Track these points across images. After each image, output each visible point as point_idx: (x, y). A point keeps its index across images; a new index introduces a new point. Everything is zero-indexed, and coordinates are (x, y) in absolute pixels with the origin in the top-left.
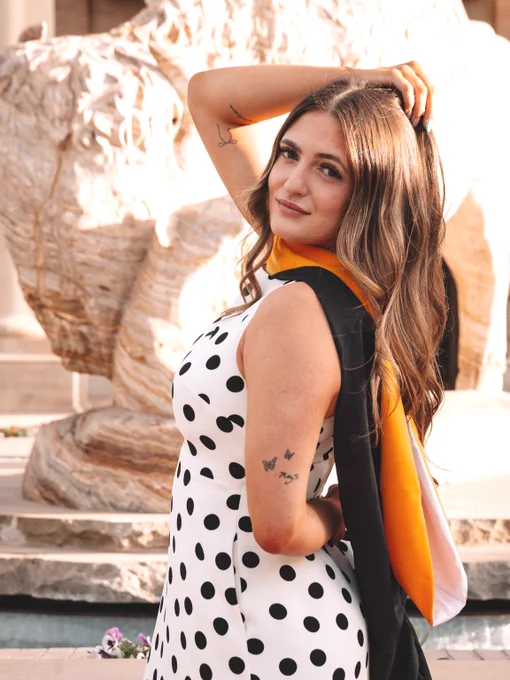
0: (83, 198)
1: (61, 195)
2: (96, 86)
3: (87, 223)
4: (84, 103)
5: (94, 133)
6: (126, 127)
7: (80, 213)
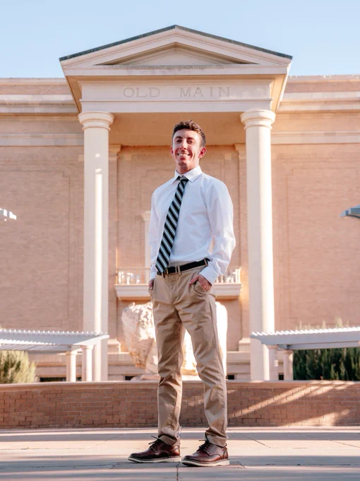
0: (141, 334)
1: (137, 334)
2: (144, 314)
3: (141, 339)
4: (142, 317)
5: (143, 321)
6: (149, 321)
7: (140, 336)
